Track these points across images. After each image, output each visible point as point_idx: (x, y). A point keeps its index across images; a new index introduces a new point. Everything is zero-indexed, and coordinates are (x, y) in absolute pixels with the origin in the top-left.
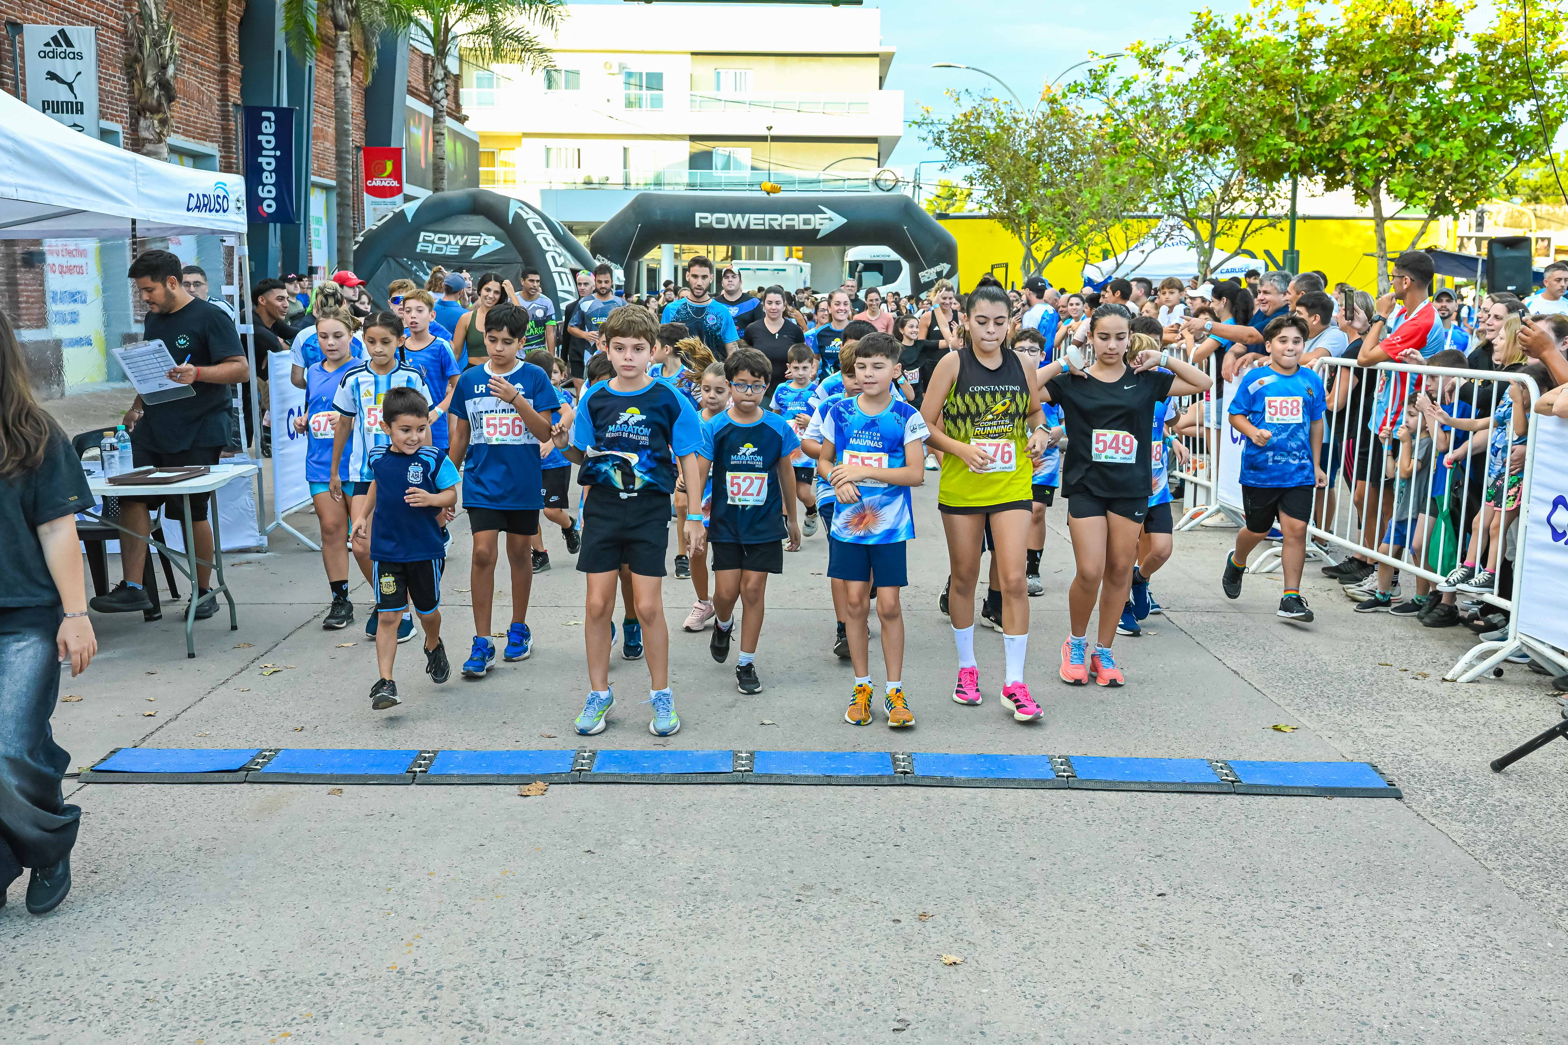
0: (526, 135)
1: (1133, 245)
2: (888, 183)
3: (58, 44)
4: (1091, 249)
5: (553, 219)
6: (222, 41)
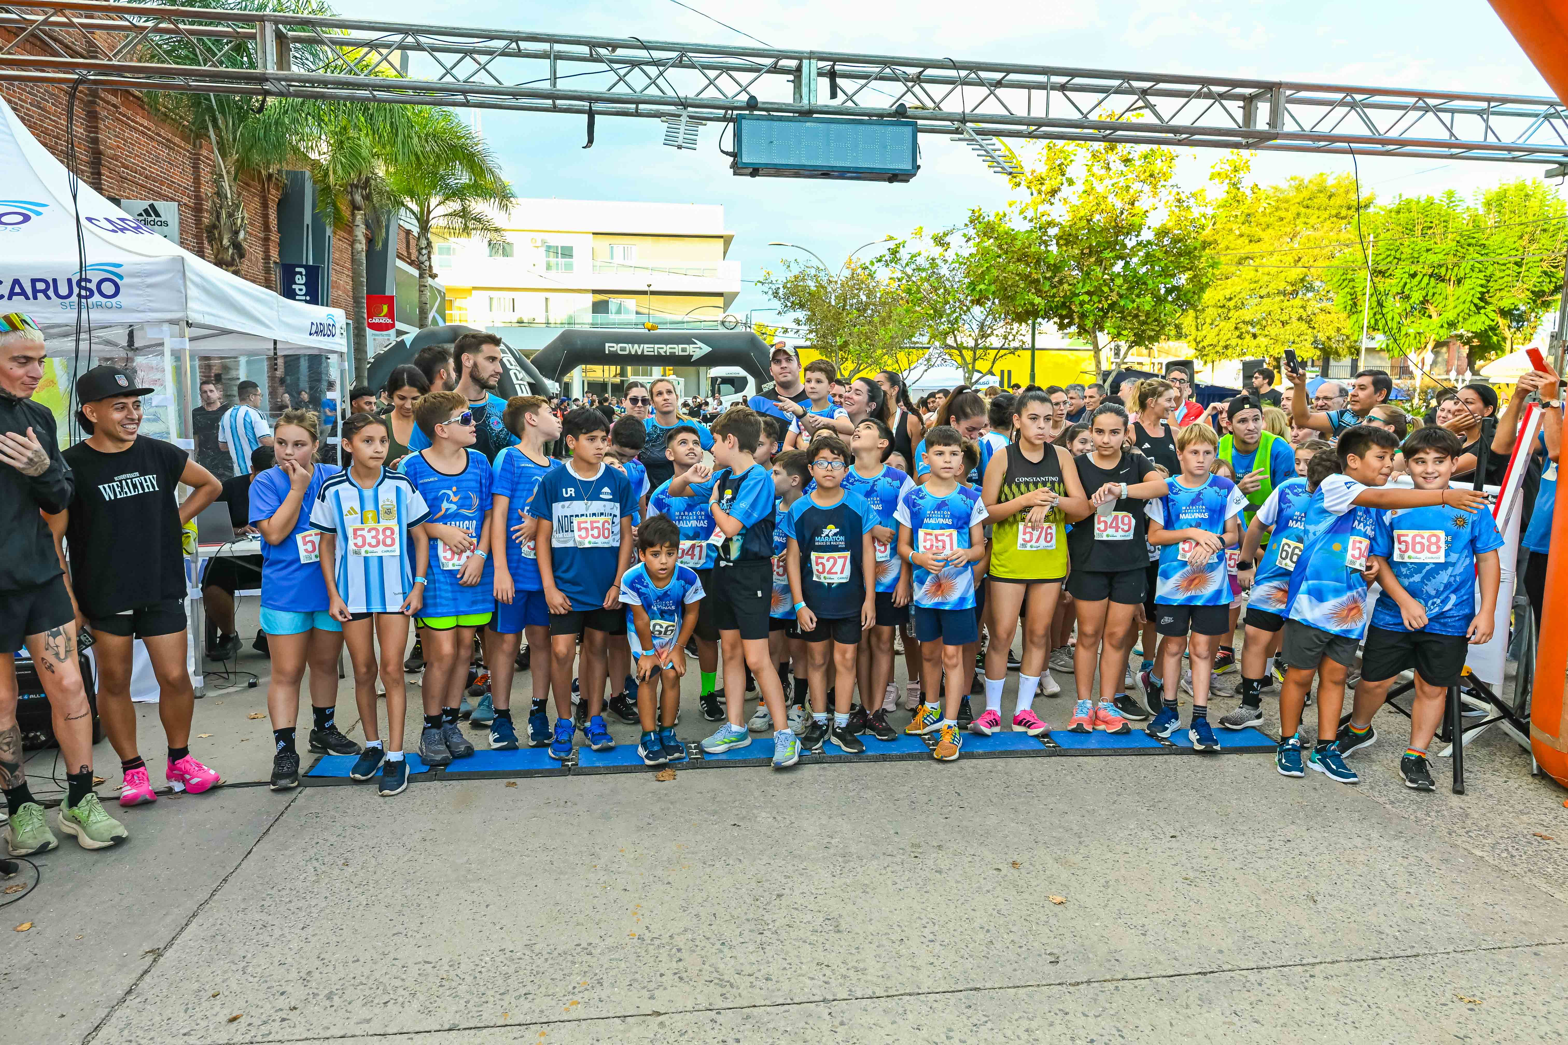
0: (475, 288)
2: (731, 324)
3: (149, 215)
5: (511, 347)
6: (266, 217)
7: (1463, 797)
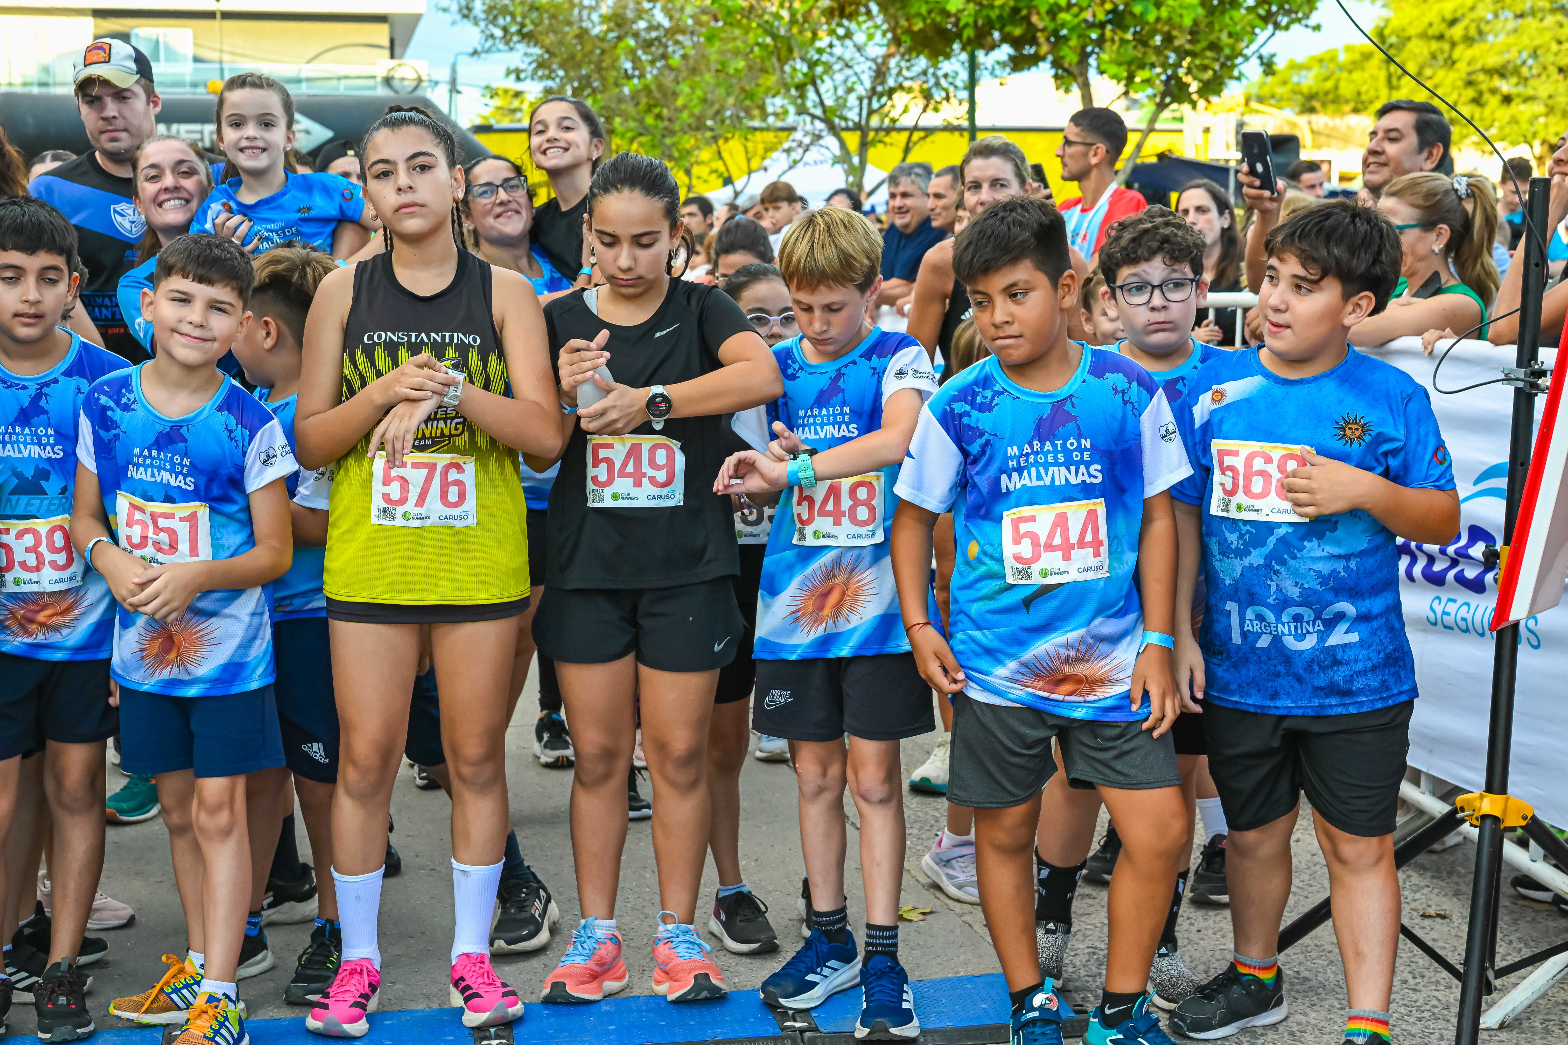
1: (755, 163)
2: (406, 83)
4: (695, 170)
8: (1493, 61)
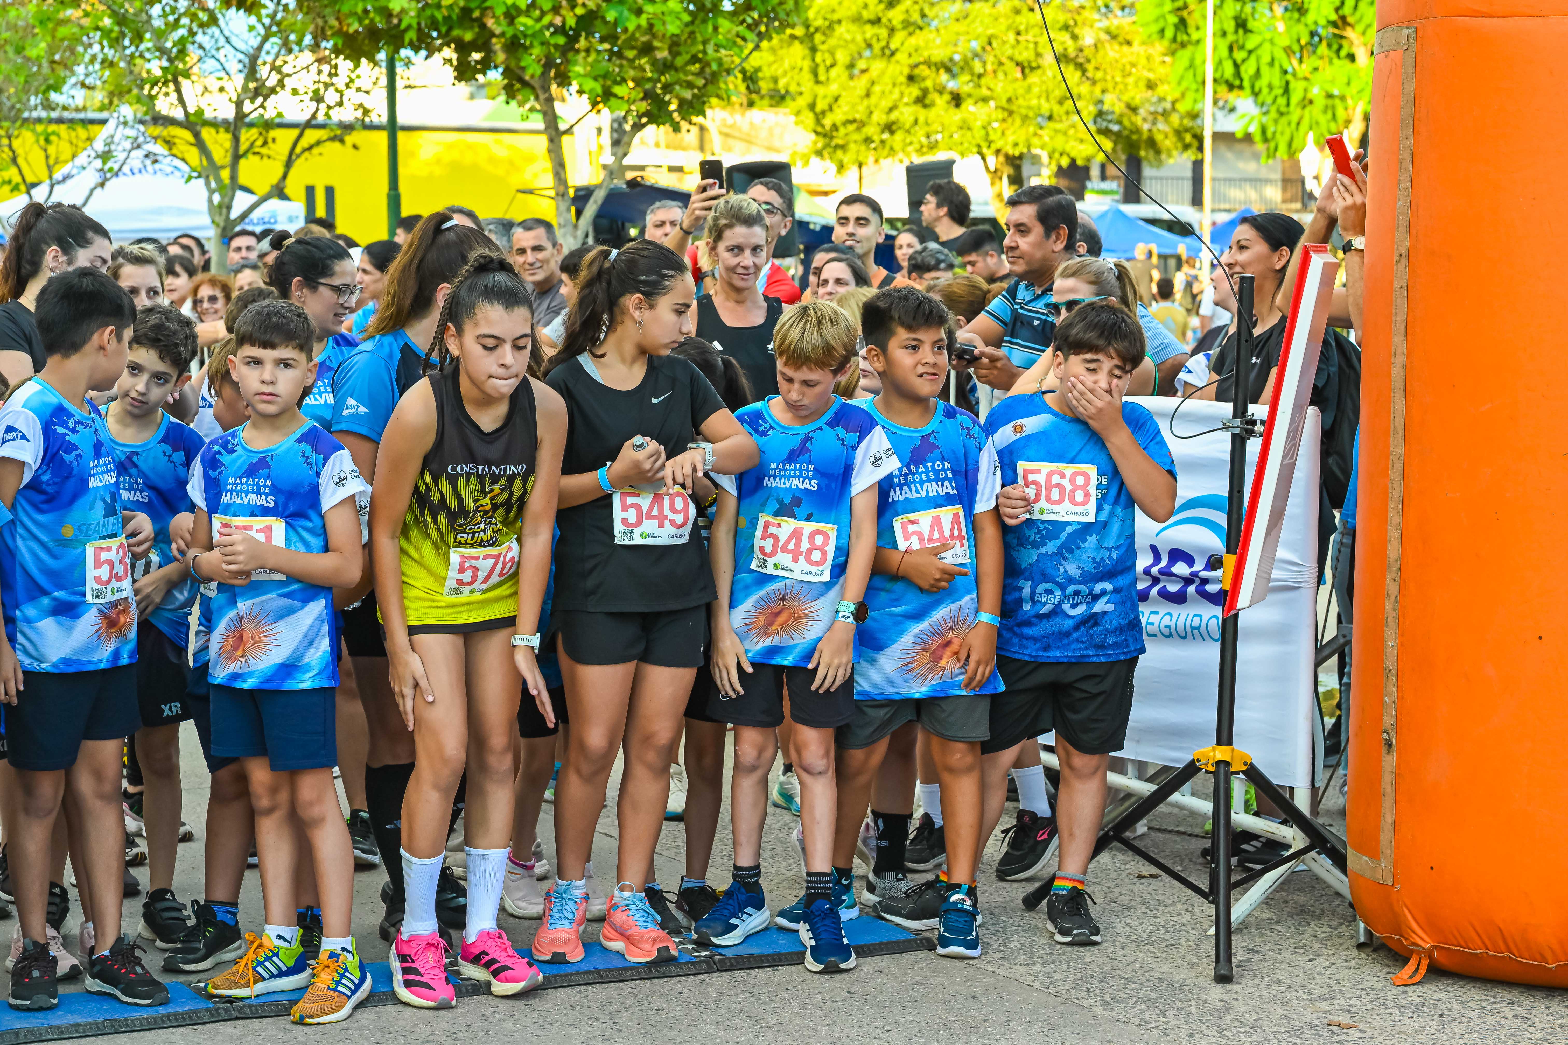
7: (1229, 987)
8: (939, 54)
